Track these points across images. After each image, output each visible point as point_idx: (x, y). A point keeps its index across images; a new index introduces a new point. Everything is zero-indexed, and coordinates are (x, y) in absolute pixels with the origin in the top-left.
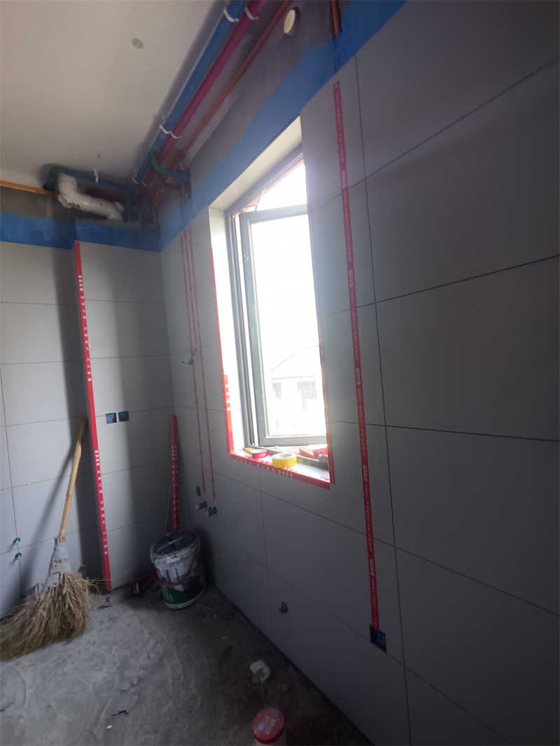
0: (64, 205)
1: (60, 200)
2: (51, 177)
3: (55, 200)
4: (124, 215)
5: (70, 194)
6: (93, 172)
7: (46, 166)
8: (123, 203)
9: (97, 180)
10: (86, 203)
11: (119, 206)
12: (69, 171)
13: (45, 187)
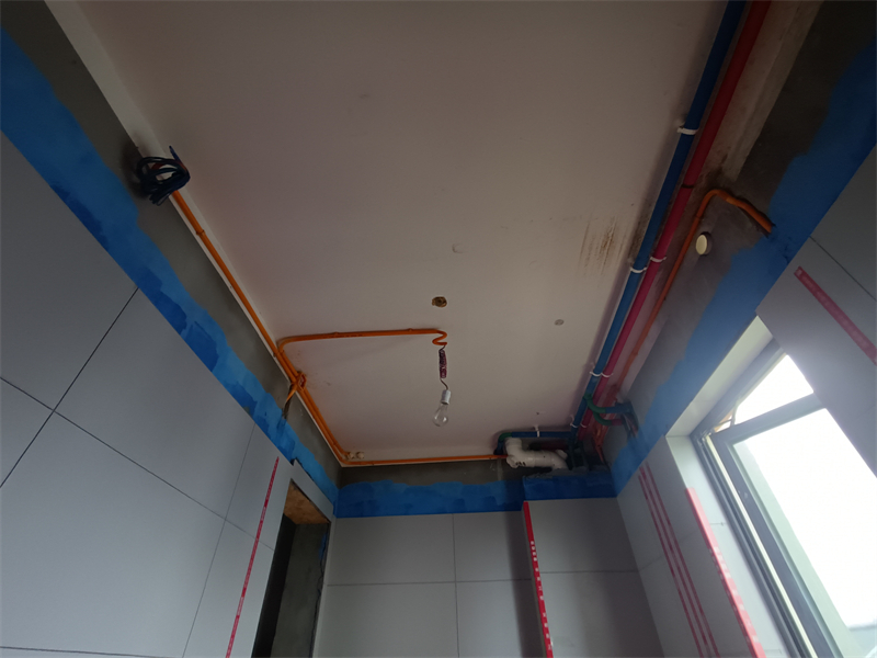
0: (512, 465)
1: (508, 461)
2: (500, 443)
3: (504, 462)
4: (568, 461)
5: (518, 456)
6: (534, 428)
7: (496, 434)
8: (565, 449)
9: (538, 434)
10: (531, 459)
11: (561, 452)
12: (515, 434)
13: (496, 453)
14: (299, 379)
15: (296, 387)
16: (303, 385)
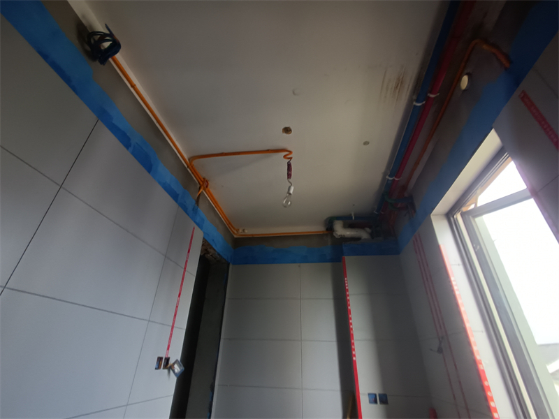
0: (337, 237)
1: (334, 234)
2: (329, 224)
3: (332, 235)
4: (372, 235)
5: (340, 230)
6: (351, 215)
7: (327, 219)
8: (370, 227)
9: (353, 218)
10: (348, 233)
11: (368, 229)
12: (338, 218)
13: (327, 230)
14: (204, 183)
15: (202, 187)
16: (207, 187)
